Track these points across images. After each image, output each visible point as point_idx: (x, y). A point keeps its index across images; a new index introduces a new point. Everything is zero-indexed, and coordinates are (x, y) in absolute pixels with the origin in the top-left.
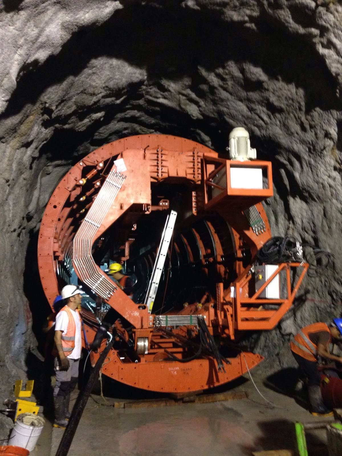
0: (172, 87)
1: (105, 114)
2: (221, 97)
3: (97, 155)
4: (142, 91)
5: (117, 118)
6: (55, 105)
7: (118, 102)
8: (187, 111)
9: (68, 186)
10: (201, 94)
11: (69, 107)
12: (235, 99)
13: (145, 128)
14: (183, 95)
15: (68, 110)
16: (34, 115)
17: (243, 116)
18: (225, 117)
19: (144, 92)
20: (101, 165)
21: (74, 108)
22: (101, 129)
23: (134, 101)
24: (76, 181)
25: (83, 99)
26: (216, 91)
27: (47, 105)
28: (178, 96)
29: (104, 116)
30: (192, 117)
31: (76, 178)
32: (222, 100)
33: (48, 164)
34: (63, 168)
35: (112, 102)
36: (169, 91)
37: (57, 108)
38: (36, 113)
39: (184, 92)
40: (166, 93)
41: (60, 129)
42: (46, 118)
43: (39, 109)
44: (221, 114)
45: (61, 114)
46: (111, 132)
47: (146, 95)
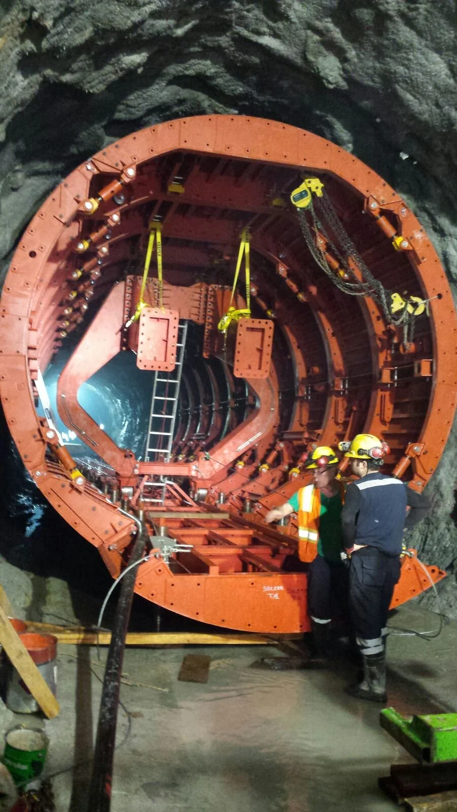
0: (295, 11)
1: (149, 58)
2: (398, 39)
3: (122, 151)
4: (231, 12)
5: (168, 74)
6: (52, 16)
7: (180, 32)
8: (318, 68)
9: (61, 211)
10: (354, 31)
11: (79, 30)
12: (427, 46)
13: (221, 106)
14: (316, 31)
15: (77, 36)
16: (6, 36)
17: (436, 87)
18: (397, 87)
19: (234, 17)
20: (131, 172)
21: (88, 33)
22: (132, 97)
23: (209, 38)
24: (78, 202)
25: (111, 12)
26: (390, 25)
27: (36, 15)
28: (302, 33)
29: (145, 65)
30: (326, 84)
31: (78, 196)
32: (399, 47)
33: (17, 168)
34: (45, 180)
35: (169, 32)
36: (287, 18)
37: (54, 25)
38: (9, 33)
39: (318, 24)
40: (280, 25)
41: (54, 82)
42: (29, 49)
43: (17, 23)
44: (388, 78)
45: (60, 44)
46: (151, 107)
47: (236, 24)
